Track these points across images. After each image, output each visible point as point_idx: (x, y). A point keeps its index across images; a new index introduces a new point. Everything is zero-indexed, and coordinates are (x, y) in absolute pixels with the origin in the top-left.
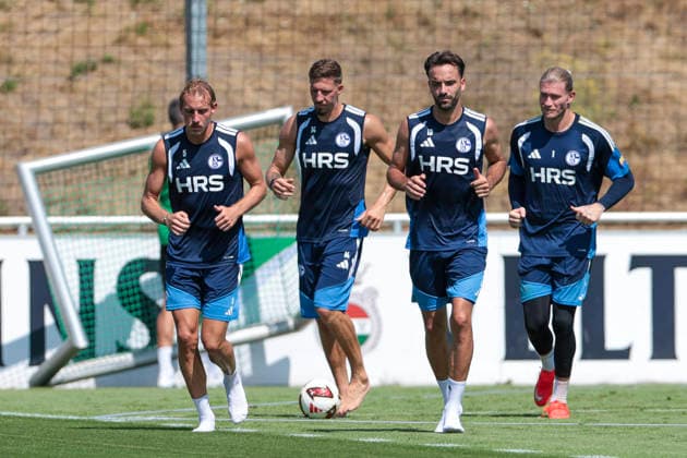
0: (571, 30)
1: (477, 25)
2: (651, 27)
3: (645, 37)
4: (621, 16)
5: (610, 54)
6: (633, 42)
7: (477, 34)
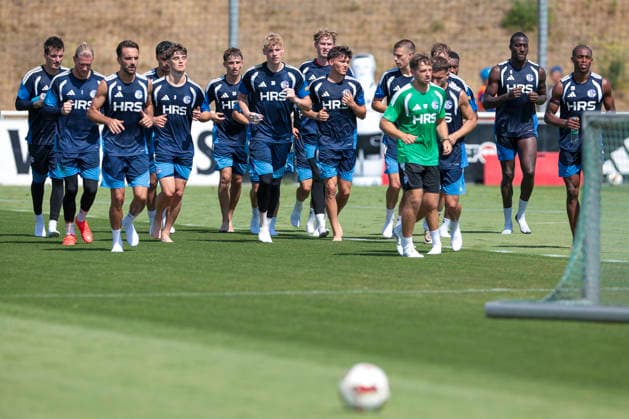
0: (76, 33)
1: (37, 30)
2: (111, 32)
3: (108, 36)
4: (99, 27)
5: (94, 43)
6: (104, 39)
7: (36, 35)
